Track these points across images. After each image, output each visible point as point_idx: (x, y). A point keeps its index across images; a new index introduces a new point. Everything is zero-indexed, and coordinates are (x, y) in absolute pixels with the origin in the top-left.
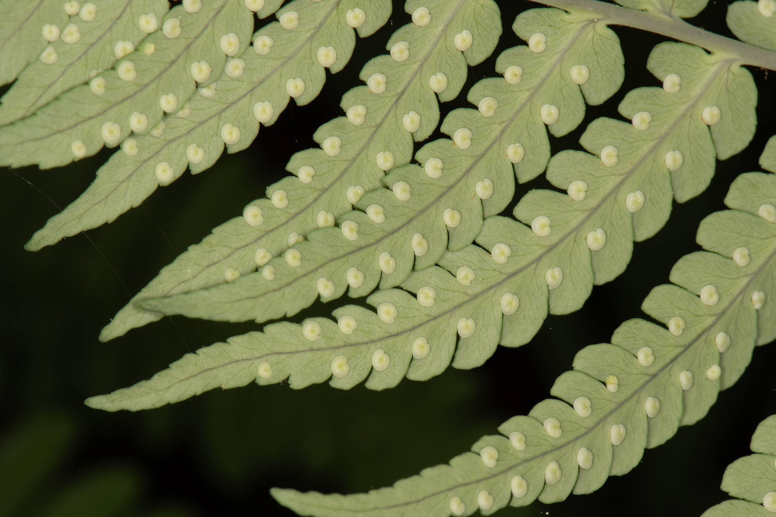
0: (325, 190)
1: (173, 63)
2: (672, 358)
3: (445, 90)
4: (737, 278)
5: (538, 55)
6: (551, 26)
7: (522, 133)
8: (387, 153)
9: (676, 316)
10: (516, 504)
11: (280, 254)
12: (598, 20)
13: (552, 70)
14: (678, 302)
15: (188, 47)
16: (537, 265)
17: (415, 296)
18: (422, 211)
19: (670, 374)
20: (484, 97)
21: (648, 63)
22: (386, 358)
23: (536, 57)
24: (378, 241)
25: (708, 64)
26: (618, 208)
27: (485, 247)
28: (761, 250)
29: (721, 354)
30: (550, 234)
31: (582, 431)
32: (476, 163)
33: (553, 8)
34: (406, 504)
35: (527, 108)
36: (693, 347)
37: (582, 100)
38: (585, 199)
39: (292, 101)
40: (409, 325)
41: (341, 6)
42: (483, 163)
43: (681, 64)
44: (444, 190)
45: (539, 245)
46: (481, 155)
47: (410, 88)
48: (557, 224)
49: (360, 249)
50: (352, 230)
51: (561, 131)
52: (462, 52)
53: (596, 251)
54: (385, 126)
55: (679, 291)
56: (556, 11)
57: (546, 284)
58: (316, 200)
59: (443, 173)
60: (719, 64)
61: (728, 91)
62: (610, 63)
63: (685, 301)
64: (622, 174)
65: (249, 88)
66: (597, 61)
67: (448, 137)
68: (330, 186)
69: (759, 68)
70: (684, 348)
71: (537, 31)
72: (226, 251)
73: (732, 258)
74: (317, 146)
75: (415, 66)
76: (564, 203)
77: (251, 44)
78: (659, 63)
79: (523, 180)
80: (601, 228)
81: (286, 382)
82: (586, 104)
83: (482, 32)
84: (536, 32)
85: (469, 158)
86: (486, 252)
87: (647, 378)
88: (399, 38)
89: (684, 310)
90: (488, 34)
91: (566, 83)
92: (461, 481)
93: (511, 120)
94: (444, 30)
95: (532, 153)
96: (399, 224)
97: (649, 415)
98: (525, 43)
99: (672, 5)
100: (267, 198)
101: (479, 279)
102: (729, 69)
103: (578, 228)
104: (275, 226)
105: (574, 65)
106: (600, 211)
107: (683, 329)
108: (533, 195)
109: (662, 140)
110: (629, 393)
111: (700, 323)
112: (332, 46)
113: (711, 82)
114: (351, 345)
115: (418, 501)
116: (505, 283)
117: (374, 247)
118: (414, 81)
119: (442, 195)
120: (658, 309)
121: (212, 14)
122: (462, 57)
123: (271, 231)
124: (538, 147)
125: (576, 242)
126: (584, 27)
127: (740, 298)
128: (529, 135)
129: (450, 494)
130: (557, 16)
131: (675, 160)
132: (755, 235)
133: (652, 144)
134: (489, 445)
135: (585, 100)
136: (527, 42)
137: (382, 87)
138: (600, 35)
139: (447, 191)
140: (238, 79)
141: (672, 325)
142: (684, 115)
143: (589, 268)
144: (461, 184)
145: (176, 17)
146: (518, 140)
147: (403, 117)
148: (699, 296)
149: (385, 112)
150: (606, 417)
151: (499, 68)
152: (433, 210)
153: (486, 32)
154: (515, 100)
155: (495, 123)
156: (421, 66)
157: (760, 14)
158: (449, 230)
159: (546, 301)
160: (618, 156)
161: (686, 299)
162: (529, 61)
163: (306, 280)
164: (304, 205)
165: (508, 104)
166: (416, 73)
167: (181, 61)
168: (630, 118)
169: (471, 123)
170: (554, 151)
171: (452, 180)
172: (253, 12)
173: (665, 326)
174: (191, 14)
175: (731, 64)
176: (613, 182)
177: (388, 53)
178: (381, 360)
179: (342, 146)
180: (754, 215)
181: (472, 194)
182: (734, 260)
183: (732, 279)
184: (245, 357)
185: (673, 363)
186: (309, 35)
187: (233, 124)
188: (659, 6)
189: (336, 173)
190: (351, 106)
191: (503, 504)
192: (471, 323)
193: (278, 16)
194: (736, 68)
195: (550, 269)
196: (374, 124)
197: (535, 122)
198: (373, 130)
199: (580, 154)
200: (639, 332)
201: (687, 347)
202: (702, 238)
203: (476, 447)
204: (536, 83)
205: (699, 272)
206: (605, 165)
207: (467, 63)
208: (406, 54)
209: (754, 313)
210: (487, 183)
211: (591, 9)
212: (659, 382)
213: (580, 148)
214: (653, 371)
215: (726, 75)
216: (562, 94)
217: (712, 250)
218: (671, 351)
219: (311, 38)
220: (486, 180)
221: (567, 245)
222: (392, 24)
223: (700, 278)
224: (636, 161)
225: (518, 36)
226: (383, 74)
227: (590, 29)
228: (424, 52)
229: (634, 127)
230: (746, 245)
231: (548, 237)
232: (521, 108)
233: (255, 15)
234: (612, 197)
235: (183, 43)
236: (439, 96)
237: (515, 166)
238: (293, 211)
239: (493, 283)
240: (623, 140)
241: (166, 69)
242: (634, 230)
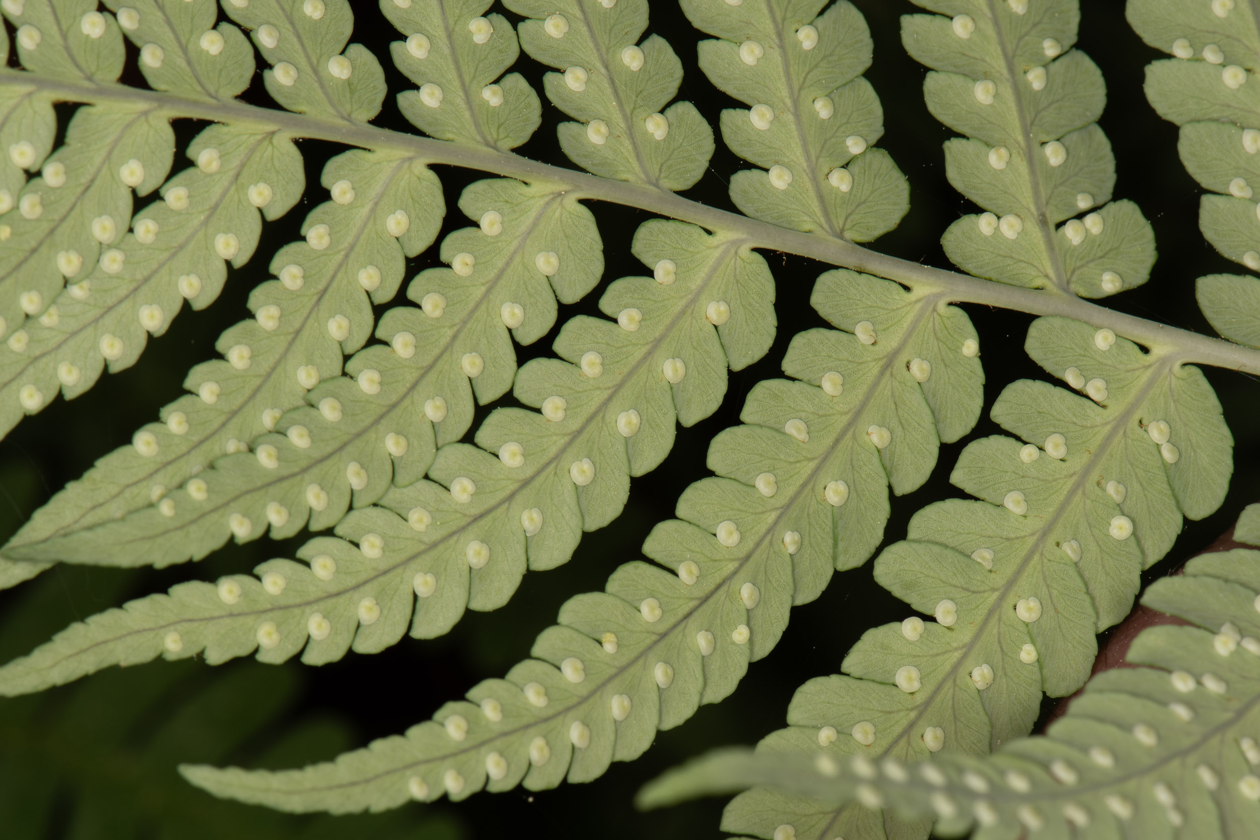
0: (234, 414)
1: (34, 251)
2: (685, 613)
3: (377, 288)
4: (763, 513)
5: (493, 240)
6: (507, 202)
7: (479, 340)
8: (310, 366)
9: (687, 560)
10: (494, 788)
11: (181, 486)
12: (566, 192)
13: (511, 259)
14: (688, 542)
15: (52, 232)
16: (509, 504)
17: (357, 545)
18: (358, 435)
19: (684, 635)
20: (428, 293)
21: (633, 246)
22: (326, 625)
23: (491, 242)
24: (305, 470)
25: (709, 248)
26: (608, 433)
27: (442, 483)
28: (791, 476)
29: (748, 611)
30: (523, 465)
31: (575, 700)
32: (423, 376)
33: (508, 179)
34: (353, 784)
35: (483, 307)
36: (711, 601)
37: (553, 296)
38: (564, 419)
39: (186, 304)
40: (351, 581)
41: (241, 180)
42: (432, 376)
43: (676, 248)
44: (384, 410)
45: (510, 479)
46: (429, 367)
47: (334, 285)
48: (531, 452)
49: (282, 479)
50: (270, 455)
51: (528, 338)
52: (397, 239)
53: (584, 486)
54: (306, 333)
55: (690, 529)
56: (512, 182)
57: (522, 529)
58: (224, 425)
59: (381, 389)
60: (724, 247)
61: (737, 282)
62: (585, 249)
63: (697, 541)
64: (609, 388)
65: (131, 288)
66: (569, 247)
67: (386, 343)
68: (240, 408)
69: (774, 251)
70: (700, 601)
71: (490, 208)
72: (114, 490)
73: (754, 486)
74: (220, 357)
75: (340, 257)
76: (538, 424)
77: (131, 230)
78: (647, 246)
79: (484, 400)
80: (587, 457)
81: (201, 656)
82: (558, 302)
83: (421, 212)
84: (488, 210)
85: (414, 371)
86: (444, 489)
87: (654, 638)
88: (317, 220)
89: (698, 552)
90: (428, 216)
91: (531, 275)
92: (420, 756)
93: (465, 322)
94: (373, 210)
95: (494, 366)
96: (329, 449)
97: (661, 686)
98: (476, 225)
99: (659, 175)
100: (162, 422)
101: (436, 523)
102: (736, 253)
103: (557, 457)
104: (173, 456)
105: (540, 251)
106: (585, 435)
107: (697, 577)
108: (498, 416)
109: (657, 343)
110: (633, 655)
111: (719, 570)
112: (232, 233)
113: (714, 269)
114: (280, 608)
115: (367, 781)
116: (470, 528)
117: (299, 477)
118: (339, 276)
119: (382, 417)
120: (663, 551)
121: (79, 190)
122: (396, 245)
123: (169, 463)
124: (501, 358)
125: (558, 476)
126: (548, 204)
127: (768, 538)
128: (488, 342)
129: (408, 772)
130: (513, 189)
131: (675, 370)
132: (782, 457)
133: (645, 350)
134: (455, 713)
135: (556, 296)
136: (478, 223)
137: (299, 282)
138: (570, 213)
139: (388, 412)
140: (118, 276)
141: (682, 571)
142: (683, 312)
143: (576, 509)
144: (407, 402)
145: (35, 192)
146: (474, 349)
147: (327, 322)
148: (715, 535)
149: (305, 315)
150: (604, 684)
151: (444, 256)
152: (372, 435)
153: (426, 213)
154: (467, 297)
155: (444, 327)
156: (347, 256)
157: (772, 186)
158: (393, 459)
159: (524, 550)
160: (602, 364)
161: (698, 538)
162: (482, 248)
163: (215, 517)
164: (208, 432)
165: (458, 302)
166: (340, 266)
167: (44, 250)
168: (614, 316)
169: (414, 326)
170: (521, 362)
171: (394, 398)
172: (130, 187)
173: (674, 573)
174: (53, 189)
175: (739, 247)
176: (599, 397)
177: (303, 239)
178: (320, 625)
179: (252, 357)
180: (780, 431)
181: (421, 415)
182: (758, 489)
183: (756, 514)
184: (147, 626)
185: (687, 619)
186: (202, 218)
187: (114, 334)
188: (643, 176)
189: (247, 392)
190: (261, 307)
191: (476, 787)
192: (430, 579)
193: (163, 192)
194: (745, 251)
195: (527, 510)
196: (291, 330)
197: (495, 326)
198: (290, 337)
199: (554, 362)
200: (640, 579)
201: (705, 600)
202: (713, 461)
203: (439, 715)
204: (493, 275)
205: (713, 504)
206: (587, 376)
207: (404, 252)
208: (326, 241)
209: (788, 559)
210: (439, 402)
211: (556, 178)
212: (672, 644)
213: (553, 355)
214: (662, 628)
215: (733, 262)
216: (527, 289)
217: (728, 476)
218: (683, 604)
219: (206, 222)
220: (436, 398)
221: (546, 479)
222: (306, 202)
223: (714, 512)
224: (626, 371)
225: (467, 215)
226: (300, 265)
227: (555, 205)
228: (350, 239)
229: (621, 328)
230: (771, 470)
231: (520, 469)
232: (476, 307)
233: (134, 192)
234: (599, 417)
235: (45, 226)
236: (372, 295)
237: (473, 382)
238: (195, 439)
239: (454, 528)
240: (608, 344)
241: (25, 260)
242: (629, 461)
